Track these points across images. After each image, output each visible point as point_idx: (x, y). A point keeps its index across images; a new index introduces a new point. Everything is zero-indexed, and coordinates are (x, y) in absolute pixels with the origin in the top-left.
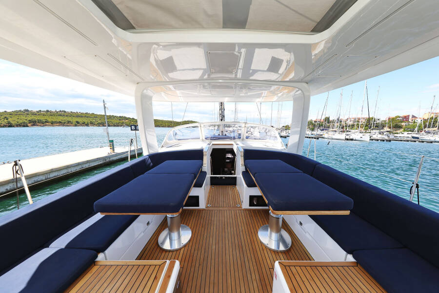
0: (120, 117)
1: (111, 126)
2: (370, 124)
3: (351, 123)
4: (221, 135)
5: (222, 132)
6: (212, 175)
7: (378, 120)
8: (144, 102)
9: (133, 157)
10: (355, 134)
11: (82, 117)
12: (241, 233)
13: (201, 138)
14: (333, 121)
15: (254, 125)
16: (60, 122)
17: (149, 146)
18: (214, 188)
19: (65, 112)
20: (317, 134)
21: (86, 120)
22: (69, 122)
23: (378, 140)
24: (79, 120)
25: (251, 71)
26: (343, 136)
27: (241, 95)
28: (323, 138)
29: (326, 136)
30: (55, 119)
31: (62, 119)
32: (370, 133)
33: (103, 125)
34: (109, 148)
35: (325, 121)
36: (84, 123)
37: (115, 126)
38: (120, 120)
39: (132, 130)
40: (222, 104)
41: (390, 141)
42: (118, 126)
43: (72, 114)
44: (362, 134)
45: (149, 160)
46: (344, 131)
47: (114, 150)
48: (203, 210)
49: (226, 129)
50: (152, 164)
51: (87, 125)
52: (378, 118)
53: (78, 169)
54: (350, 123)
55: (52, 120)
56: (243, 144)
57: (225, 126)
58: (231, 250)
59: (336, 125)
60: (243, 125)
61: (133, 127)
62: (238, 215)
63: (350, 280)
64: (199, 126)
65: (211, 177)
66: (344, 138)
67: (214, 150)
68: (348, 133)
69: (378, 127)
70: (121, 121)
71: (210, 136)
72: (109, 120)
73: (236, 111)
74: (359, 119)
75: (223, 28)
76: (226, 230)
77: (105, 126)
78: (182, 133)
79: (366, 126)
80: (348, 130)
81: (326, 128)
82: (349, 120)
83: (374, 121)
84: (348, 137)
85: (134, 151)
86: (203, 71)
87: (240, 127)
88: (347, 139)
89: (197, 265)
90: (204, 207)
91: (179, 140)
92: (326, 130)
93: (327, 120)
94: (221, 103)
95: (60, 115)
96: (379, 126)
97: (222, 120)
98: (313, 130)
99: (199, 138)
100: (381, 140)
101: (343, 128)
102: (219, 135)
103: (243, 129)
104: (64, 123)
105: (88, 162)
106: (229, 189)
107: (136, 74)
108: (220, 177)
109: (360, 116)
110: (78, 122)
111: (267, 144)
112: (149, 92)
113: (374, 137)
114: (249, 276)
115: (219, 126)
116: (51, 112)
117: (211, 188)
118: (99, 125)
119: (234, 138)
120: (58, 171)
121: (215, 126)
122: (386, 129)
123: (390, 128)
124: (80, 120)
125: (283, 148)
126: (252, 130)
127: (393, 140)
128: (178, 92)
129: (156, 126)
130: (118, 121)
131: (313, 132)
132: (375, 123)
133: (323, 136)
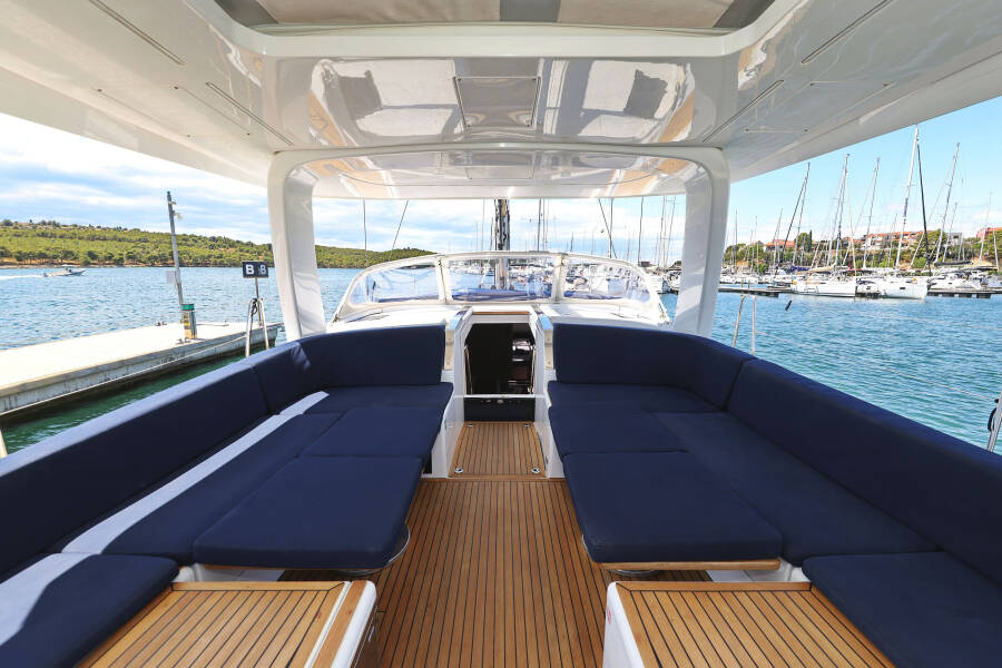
0: (213, 239)
1: (187, 265)
2: (931, 250)
3: (877, 248)
4: (498, 285)
5: (503, 279)
6: (468, 393)
7: (956, 237)
8: (292, 201)
9: (257, 347)
10: (886, 281)
11: (105, 239)
12: (539, 535)
13: (441, 297)
14: (822, 246)
15: (594, 261)
16: (42, 256)
17: (301, 317)
18: (475, 427)
19: (56, 225)
20: (775, 283)
21: (116, 250)
22: (68, 254)
23: (952, 294)
24: (97, 248)
25: (582, 114)
26: (849, 286)
27: (553, 178)
28: (792, 292)
29: (800, 286)
30: (26, 246)
31: (48, 245)
32: (930, 274)
33: (164, 261)
34: (183, 325)
35: (799, 246)
36: (110, 258)
37: (197, 265)
38: (212, 247)
39: (245, 275)
40: (502, 204)
41: (987, 295)
42: (206, 265)
43: (75, 233)
44: (906, 279)
45: (302, 353)
46: (851, 274)
47: (194, 333)
48: (442, 480)
49: (513, 271)
50: (308, 363)
51: (119, 263)
52: (956, 231)
53: (95, 383)
54: (871, 248)
55: (20, 249)
56: (557, 311)
57: (512, 263)
58: (509, 572)
59: (830, 254)
60: (557, 261)
61: (250, 269)
62: (533, 492)
63: (785, 616)
64: (436, 263)
65: (466, 400)
66: (852, 291)
67: (476, 327)
68: (863, 277)
69: (953, 257)
70: (216, 252)
71: (467, 291)
72: (182, 248)
73: (541, 221)
74: (897, 237)
75: (501, 20)
76: (500, 529)
77: (172, 265)
78: (390, 282)
79: (920, 255)
80: (864, 268)
81: (801, 266)
82: (869, 241)
83: (943, 242)
84: (862, 289)
85: (260, 331)
86: (450, 111)
87: (551, 265)
88: (862, 295)
89: (422, 606)
90: (446, 476)
91: (381, 301)
92: (800, 270)
93: (806, 241)
94: (500, 201)
95: (43, 235)
96: (959, 254)
97: (501, 247)
98: (764, 272)
99: (436, 297)
100: (961, 294)
101: (849, 263)
102: (494, 287)
103: (557, 271)
104: (55, 257)
105: (123, 364)
106: (514, 431)
107: (272, 131)
108: (492, 399)
109: (899, 229)
110: (91, 255)
111: (624, 312)
112: (303, 176)
113: (942, 285)
114: (551, 628)
115: (493, 263)
116: (17, 226)
117: (465, 427)
118: (152, 262)
119: (533, 296)
120: (39, 388)
121: (481, 263)
122: (978, 262)
123: (991, 259)
124: (99, 248)
125: (662, 321)
126: (587, 273)
127: (997, 293)
128: (384, 173)
129: (320, 265)
130: (206, 252)
131: (764, 279)
132: (946, 246)
133: (793, 287)
